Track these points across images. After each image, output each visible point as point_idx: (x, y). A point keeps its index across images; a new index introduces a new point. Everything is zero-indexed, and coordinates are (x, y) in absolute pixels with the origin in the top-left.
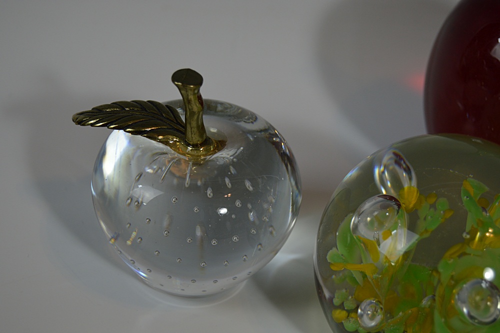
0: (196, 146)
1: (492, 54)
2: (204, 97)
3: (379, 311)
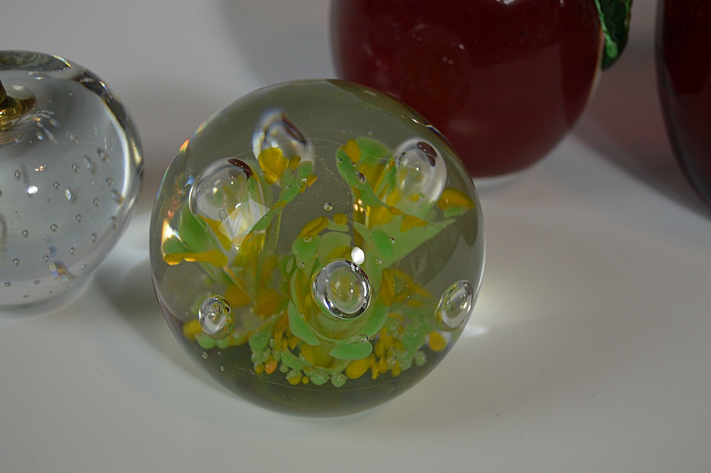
3: (223, 311)
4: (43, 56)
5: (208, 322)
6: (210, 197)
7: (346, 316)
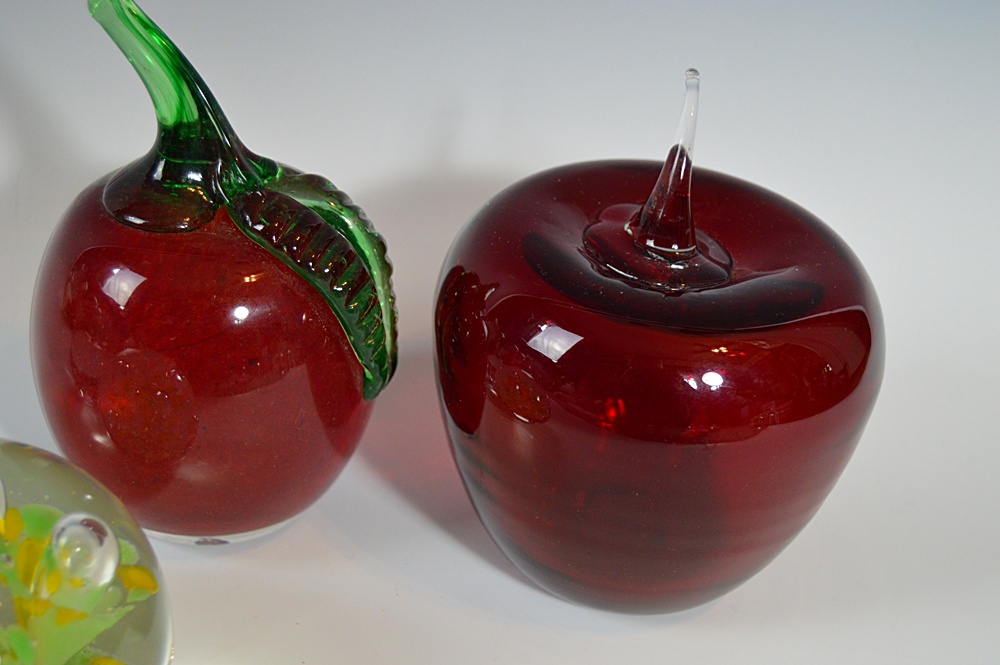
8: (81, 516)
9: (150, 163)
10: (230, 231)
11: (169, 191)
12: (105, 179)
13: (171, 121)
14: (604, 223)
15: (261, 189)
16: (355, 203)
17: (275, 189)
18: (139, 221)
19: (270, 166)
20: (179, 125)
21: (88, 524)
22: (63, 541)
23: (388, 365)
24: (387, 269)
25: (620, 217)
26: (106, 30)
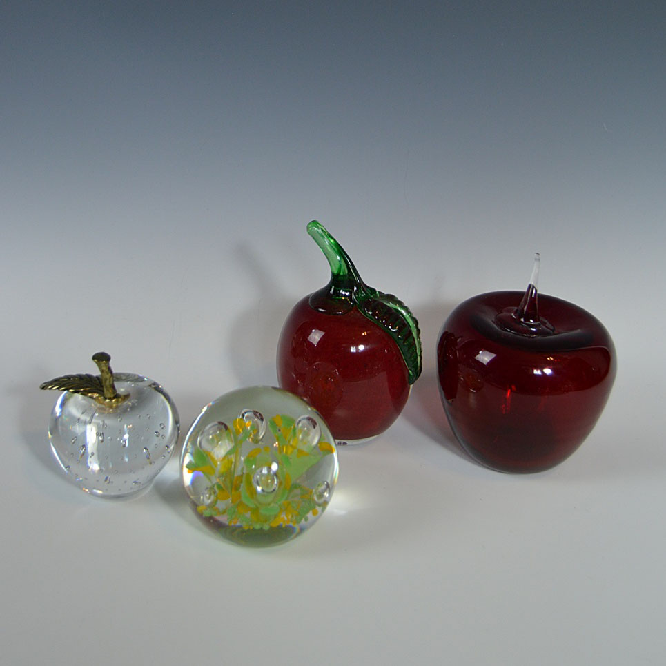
0: (111, 399)
1: (309, 339)
2: (114, 371)
4: (135, 375)
5: (205, 500)
6: (208, 440)
7: (268, 493)
8: (306, 416)
9: (329, 288)
10: (359, 315)
11: (335, 299)
12: (310, 295)
13: (336, 272)
14: (504, 314)
15: (371, 298)
16: (406, 305)
17: (376, 299)
18: (323, 311)
19: (373, 291)
20: (338, 275)
21: (309, 419)
22: (300, 425)
23: (418, 371)
24: (419, 331)
25: (510, 311)
26: (313, 238)
